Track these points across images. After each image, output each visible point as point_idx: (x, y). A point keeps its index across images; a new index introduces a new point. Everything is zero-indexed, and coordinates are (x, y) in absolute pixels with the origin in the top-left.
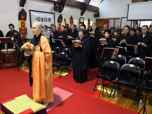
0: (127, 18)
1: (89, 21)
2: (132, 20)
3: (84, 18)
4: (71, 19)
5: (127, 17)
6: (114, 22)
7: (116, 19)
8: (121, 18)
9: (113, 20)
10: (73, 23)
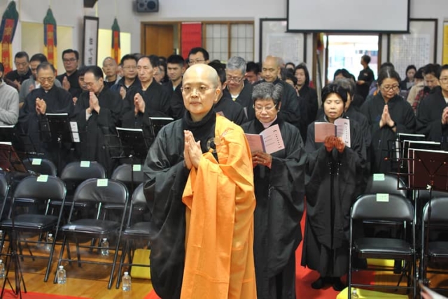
0: (285, 23)
1: (116, 31)
2: (306, 33)
3: (97, 19)
4: (50, 23)
5: (284, 16)
6: (230, 38)
7: (237, 23)
8: (262, 20)
9: (225, 28)
10: (56, 44)
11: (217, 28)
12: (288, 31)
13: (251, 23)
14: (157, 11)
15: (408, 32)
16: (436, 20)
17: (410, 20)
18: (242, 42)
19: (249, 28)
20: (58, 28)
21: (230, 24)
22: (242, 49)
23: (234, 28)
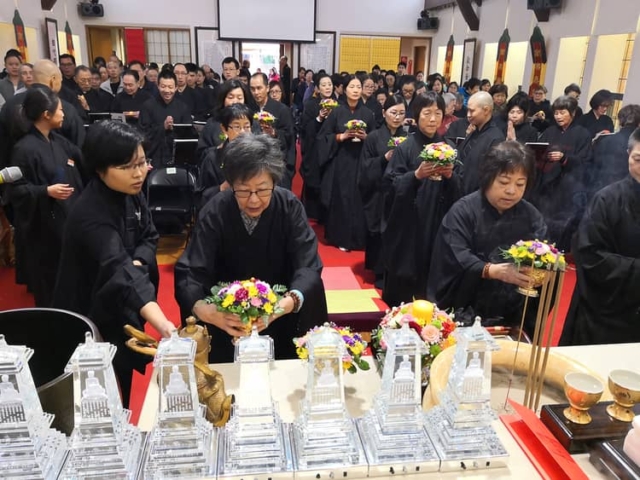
0: (217, 32)
1: (69, 33)
2: (234, 41)
3: (55, 21)
4: (18, 23)
5: (215, 26)
7: (175, 30)
8: (197, 28)
9: (164, 35)
10: (26, 45)
11: (157, 34)
12: (220, 39)
13: (188, 30)
14: (102, 15)
15: (314, 42)
16: (334, 33)
17: (316, 32)
18: (180, 47)
19: (186, 34)
20: (25, 28)
21: (169, 30)
22: (180, 53)
23: (172, 34)
